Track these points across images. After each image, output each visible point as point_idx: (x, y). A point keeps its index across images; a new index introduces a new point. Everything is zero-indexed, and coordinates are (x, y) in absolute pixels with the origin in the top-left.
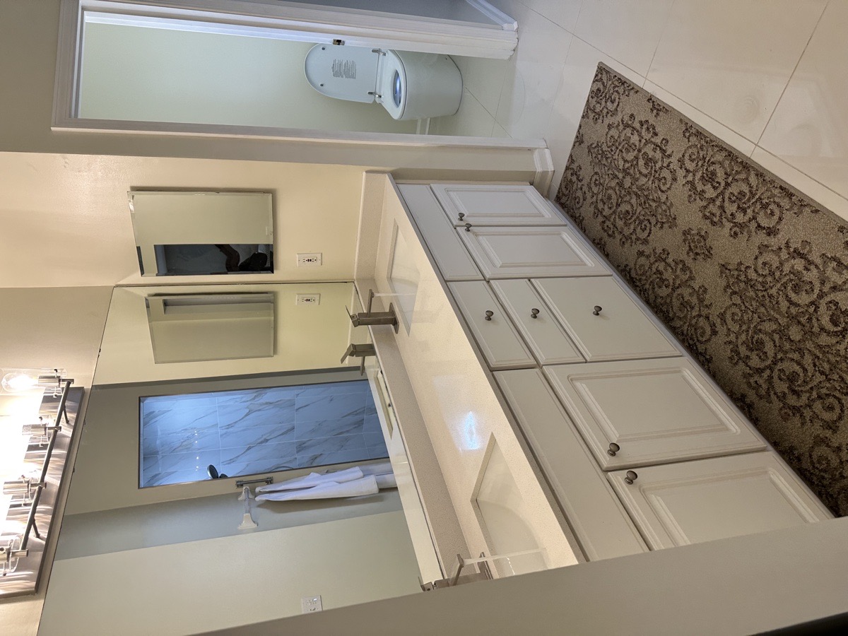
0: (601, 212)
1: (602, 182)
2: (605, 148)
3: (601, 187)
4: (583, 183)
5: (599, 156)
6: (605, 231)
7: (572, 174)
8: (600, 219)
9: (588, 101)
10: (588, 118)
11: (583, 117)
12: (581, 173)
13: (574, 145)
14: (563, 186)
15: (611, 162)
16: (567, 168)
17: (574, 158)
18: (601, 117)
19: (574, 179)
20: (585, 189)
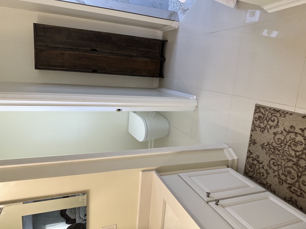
0: (285, 181)
1: (279, 163)
2: (274, 145)
3: (280, 167)
4: (263, 164)
5: (272, 150)
6: (293, 193)
7: (253, 160)
8: (286, 185)
9: (253, 123)
10: (256, 131)
11: (252, 131)
12: (260, 159)
13: (250, 145)
14: (248, 166)
15: (283, 152)
16: (248, 157)
17: (251, 151)
18: (266, 129)
19: (255, 162)
20: (266, 167)
